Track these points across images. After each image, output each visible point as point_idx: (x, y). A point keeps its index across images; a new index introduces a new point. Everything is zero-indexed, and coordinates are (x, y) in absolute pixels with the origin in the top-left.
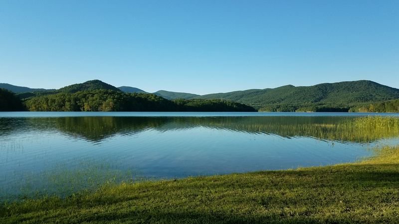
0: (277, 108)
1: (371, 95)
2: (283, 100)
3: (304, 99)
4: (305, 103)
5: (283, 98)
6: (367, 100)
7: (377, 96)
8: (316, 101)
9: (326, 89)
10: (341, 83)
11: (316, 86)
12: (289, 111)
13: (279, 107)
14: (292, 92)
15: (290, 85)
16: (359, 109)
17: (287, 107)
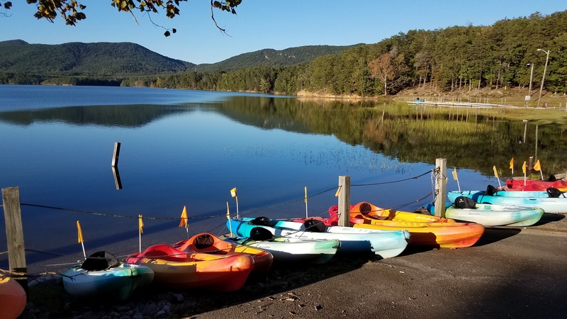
0: (9, 77)
1: (141, 64)
2: (12, 64)
3: (47, 65)
4: (50, 71)
5: (11, 61)
6: (136, 71)
7: (147, 66)
8: (66, 69)
9: (79, 52)
10: (99, 43)
11: (64, 45)
12: (31, 84)
13: (11, 76)
14: (25, 53)
15: (20, 41)
16: (136, 83)
17: (25, 76)
